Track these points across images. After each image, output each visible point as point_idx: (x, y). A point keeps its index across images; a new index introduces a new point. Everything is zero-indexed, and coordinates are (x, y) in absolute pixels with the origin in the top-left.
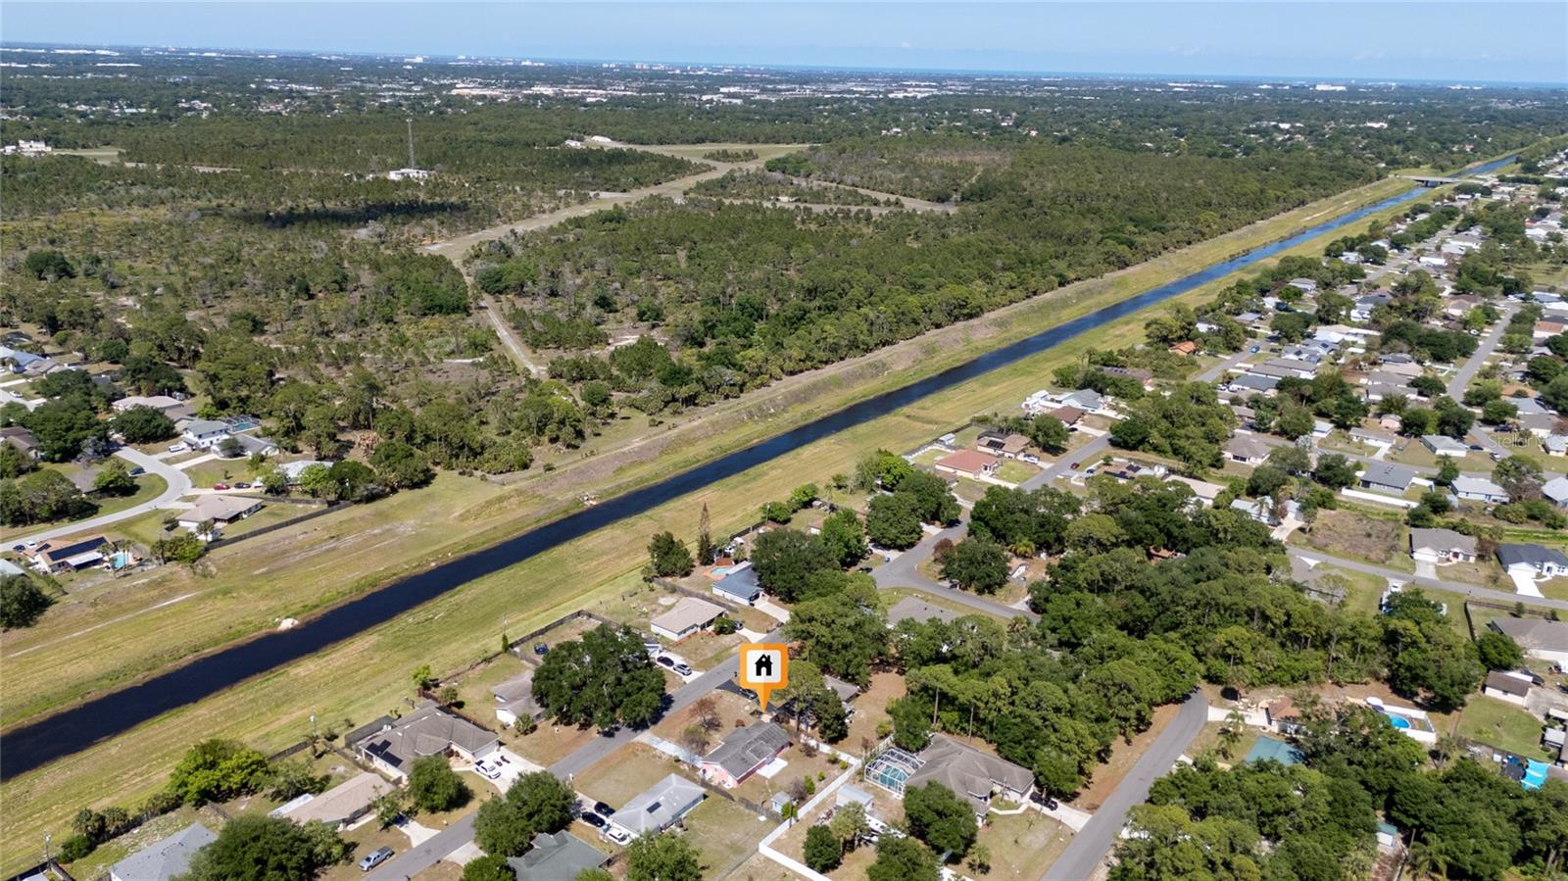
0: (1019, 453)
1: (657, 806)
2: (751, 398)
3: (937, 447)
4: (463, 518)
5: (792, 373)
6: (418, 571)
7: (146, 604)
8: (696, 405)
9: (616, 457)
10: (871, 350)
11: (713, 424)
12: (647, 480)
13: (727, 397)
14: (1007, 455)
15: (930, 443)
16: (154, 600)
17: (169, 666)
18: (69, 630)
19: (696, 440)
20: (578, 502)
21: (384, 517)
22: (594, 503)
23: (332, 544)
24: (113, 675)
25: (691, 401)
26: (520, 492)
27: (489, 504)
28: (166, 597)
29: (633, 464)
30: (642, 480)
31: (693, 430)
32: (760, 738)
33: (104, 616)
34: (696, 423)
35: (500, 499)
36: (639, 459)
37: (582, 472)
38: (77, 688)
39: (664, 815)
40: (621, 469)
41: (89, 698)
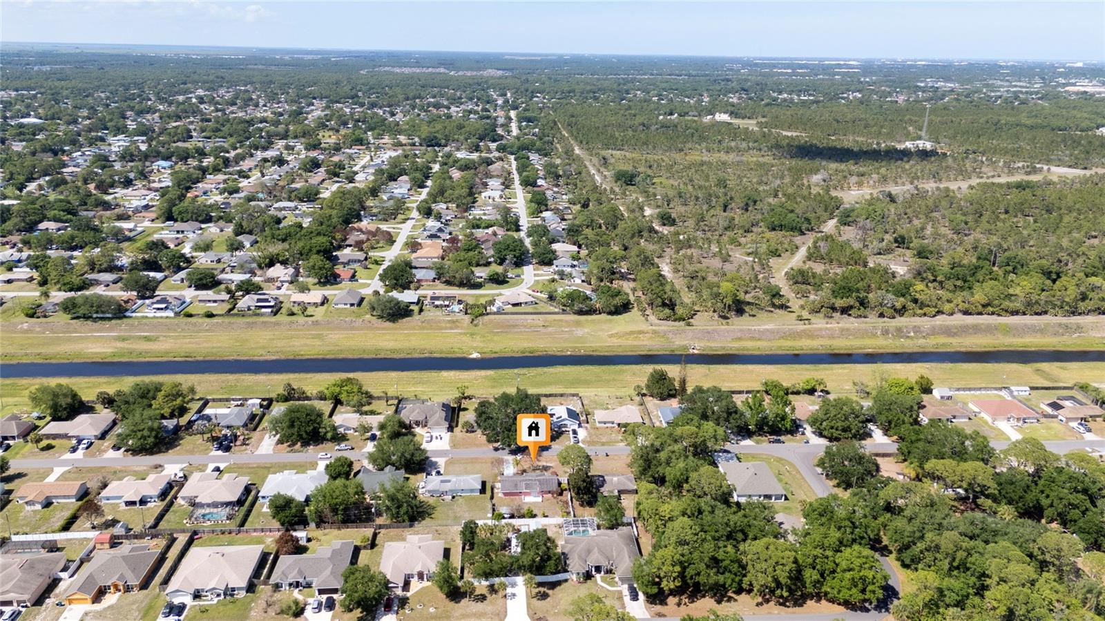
0: (1075, 419)
1: (449, 481)
2: (901, 321)
3: (1003, 393)
4: (611, 336)
5: (966, 313)
6: (559, 354)
7: (441, 328)
8: (850, 315)
9: (741, 330)
10: (1080, 314)
11: (842, 330)
12: (748, 350)
13: (881, 315)
14: (1060, 417)
15: (1000, 389)
16: (446, 328)
17: (416, 355)
18: (406, 329)
19: (818, 337)
20: (686, 348)
21: (578, 324)
22: (696, 352)
23: (540, 329)
24: (393, 351)
25: (845, 311)
26: (655, 332)
27: (632, 333)
28: (451, 328)
29: (752, 339)
30: (744, 349)
31: (821, 329)
32: (539, 480)
33: (423, 328)
34: (828, 326)
35: (641, 332)
36: (761, 335)
37: (708, 332)
38: (378, 351)
39: (447, 487)
40: (740, 339)
41: (379, 356)
